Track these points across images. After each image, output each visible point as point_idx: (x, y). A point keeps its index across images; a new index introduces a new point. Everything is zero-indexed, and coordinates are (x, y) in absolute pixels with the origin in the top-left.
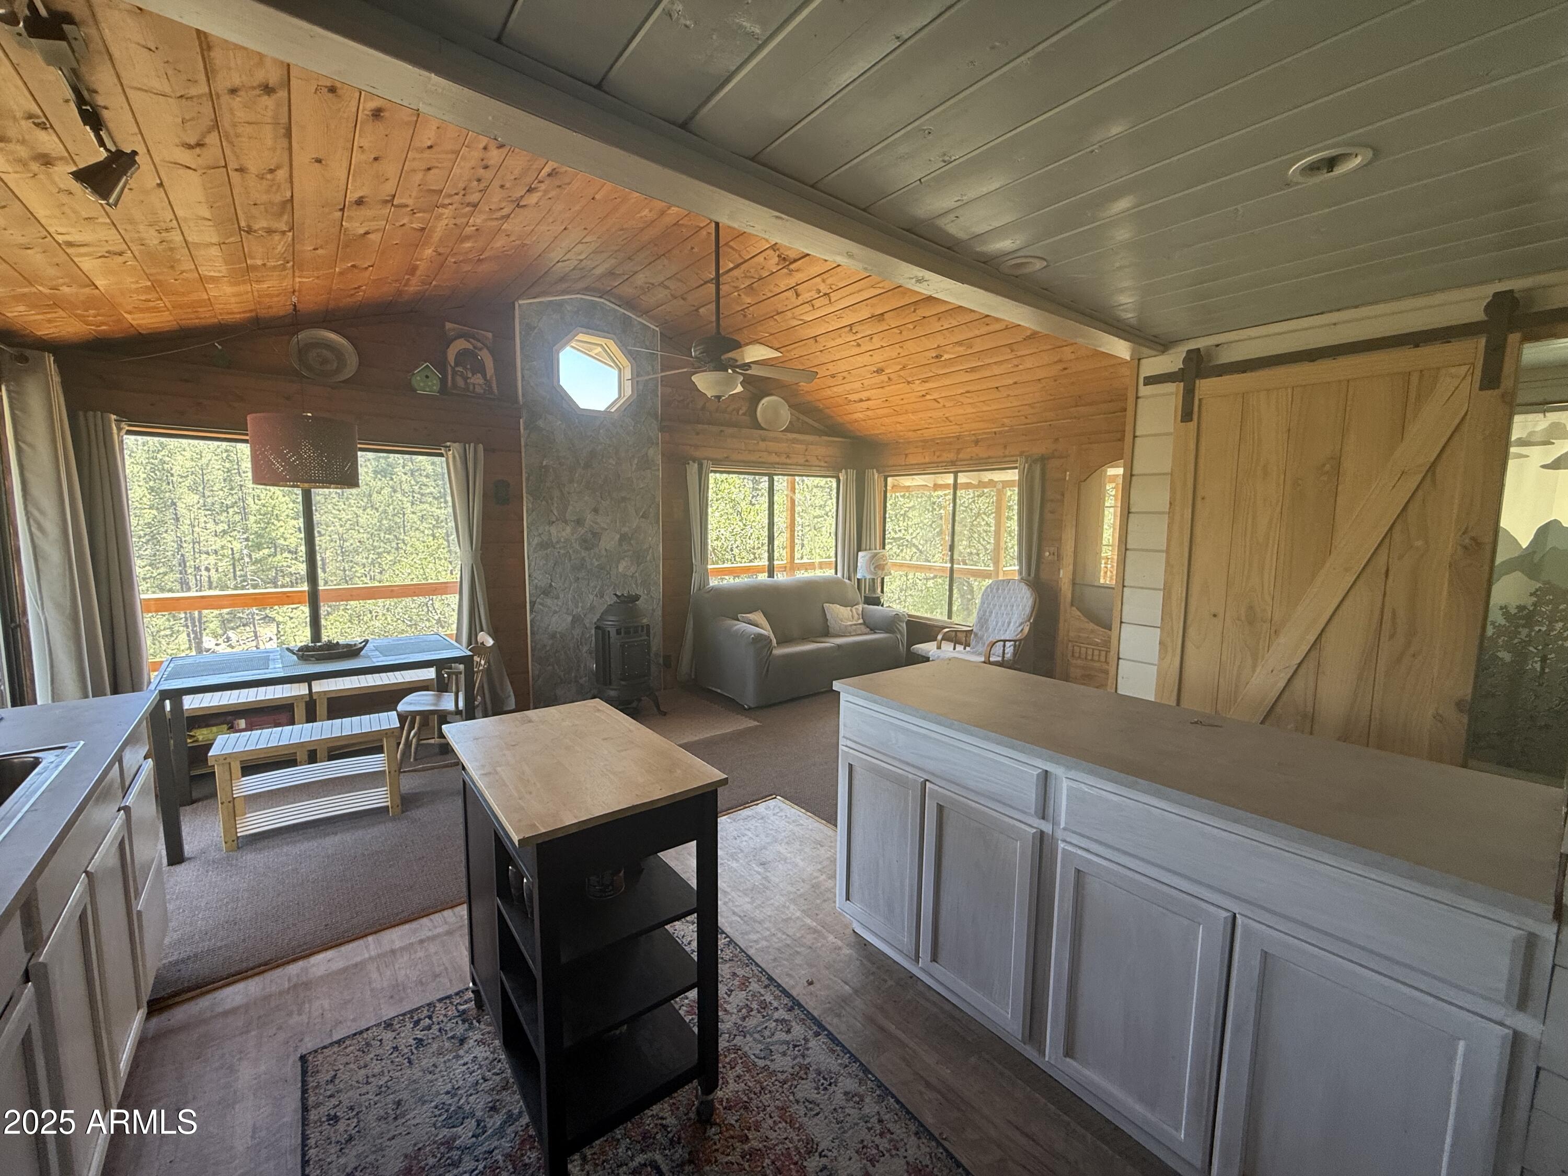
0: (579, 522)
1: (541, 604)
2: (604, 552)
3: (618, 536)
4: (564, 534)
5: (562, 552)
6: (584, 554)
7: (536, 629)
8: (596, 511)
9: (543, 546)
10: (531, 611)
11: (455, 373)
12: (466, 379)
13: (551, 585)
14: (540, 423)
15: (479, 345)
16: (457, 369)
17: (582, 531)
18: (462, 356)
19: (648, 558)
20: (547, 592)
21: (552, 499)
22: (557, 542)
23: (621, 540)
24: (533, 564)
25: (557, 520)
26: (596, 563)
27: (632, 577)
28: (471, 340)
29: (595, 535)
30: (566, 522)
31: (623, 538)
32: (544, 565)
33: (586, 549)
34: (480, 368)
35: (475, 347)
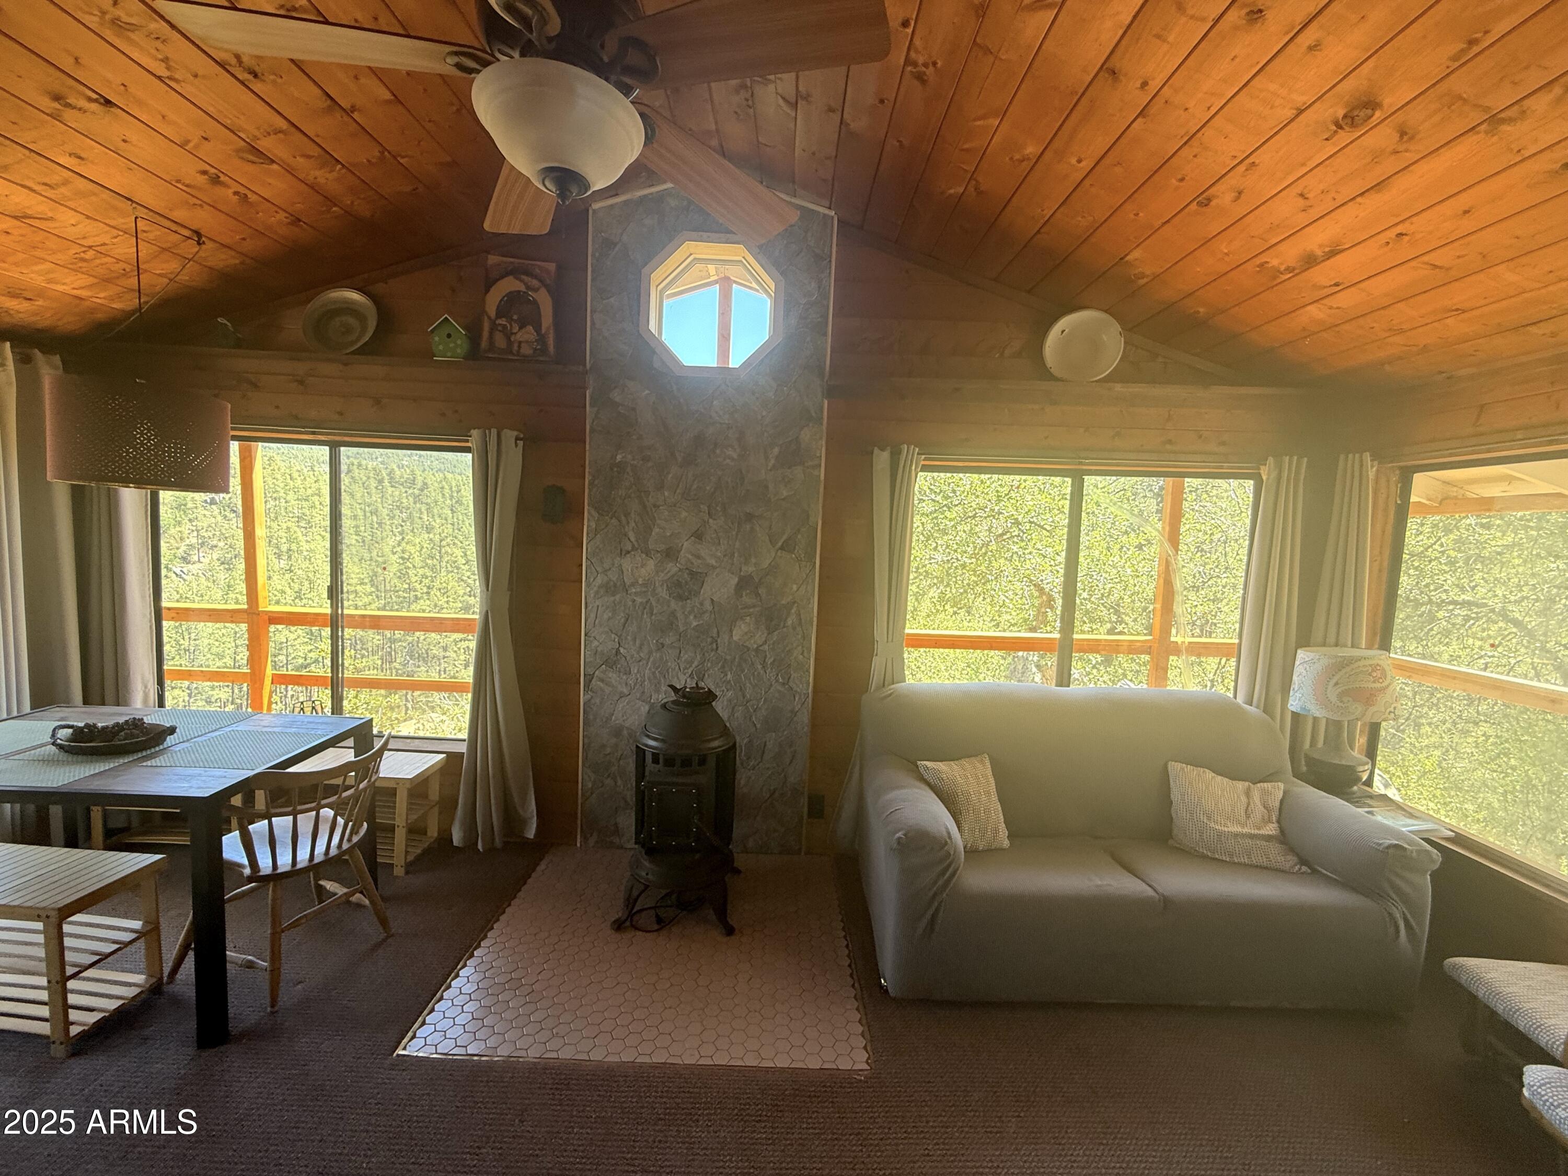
0: (670, 554)
1: (602, 680)
2: (708, 606)
3: (735, 580)
4: (643, 571)
5: (639, 600)
6: (673, 604)
7: (591, 717)
8: (698, 536)
9: (609, 589)
10: (587, 686)
11: (494, 327)
12: (508, 336)
13: (618, 652)
14: (616, 396)
15: (535, 283)
16: (499, 321)
17: (672, 568)
18: (512, 300)
19: (789, 622)
20: (612, 661)
21: (627, 515)
22: (633, 585)
23: (739, 587)
24: (593, 615)
25: (634, 548)
26: (695, 624)
27: (757, 650)
28: (523, 277)
29: (698, 576)
30: (647, 553)
31: (745, 583)
32: (609, 619)
33: (680, 598)
34: (532, 319)
35: (528, 288)
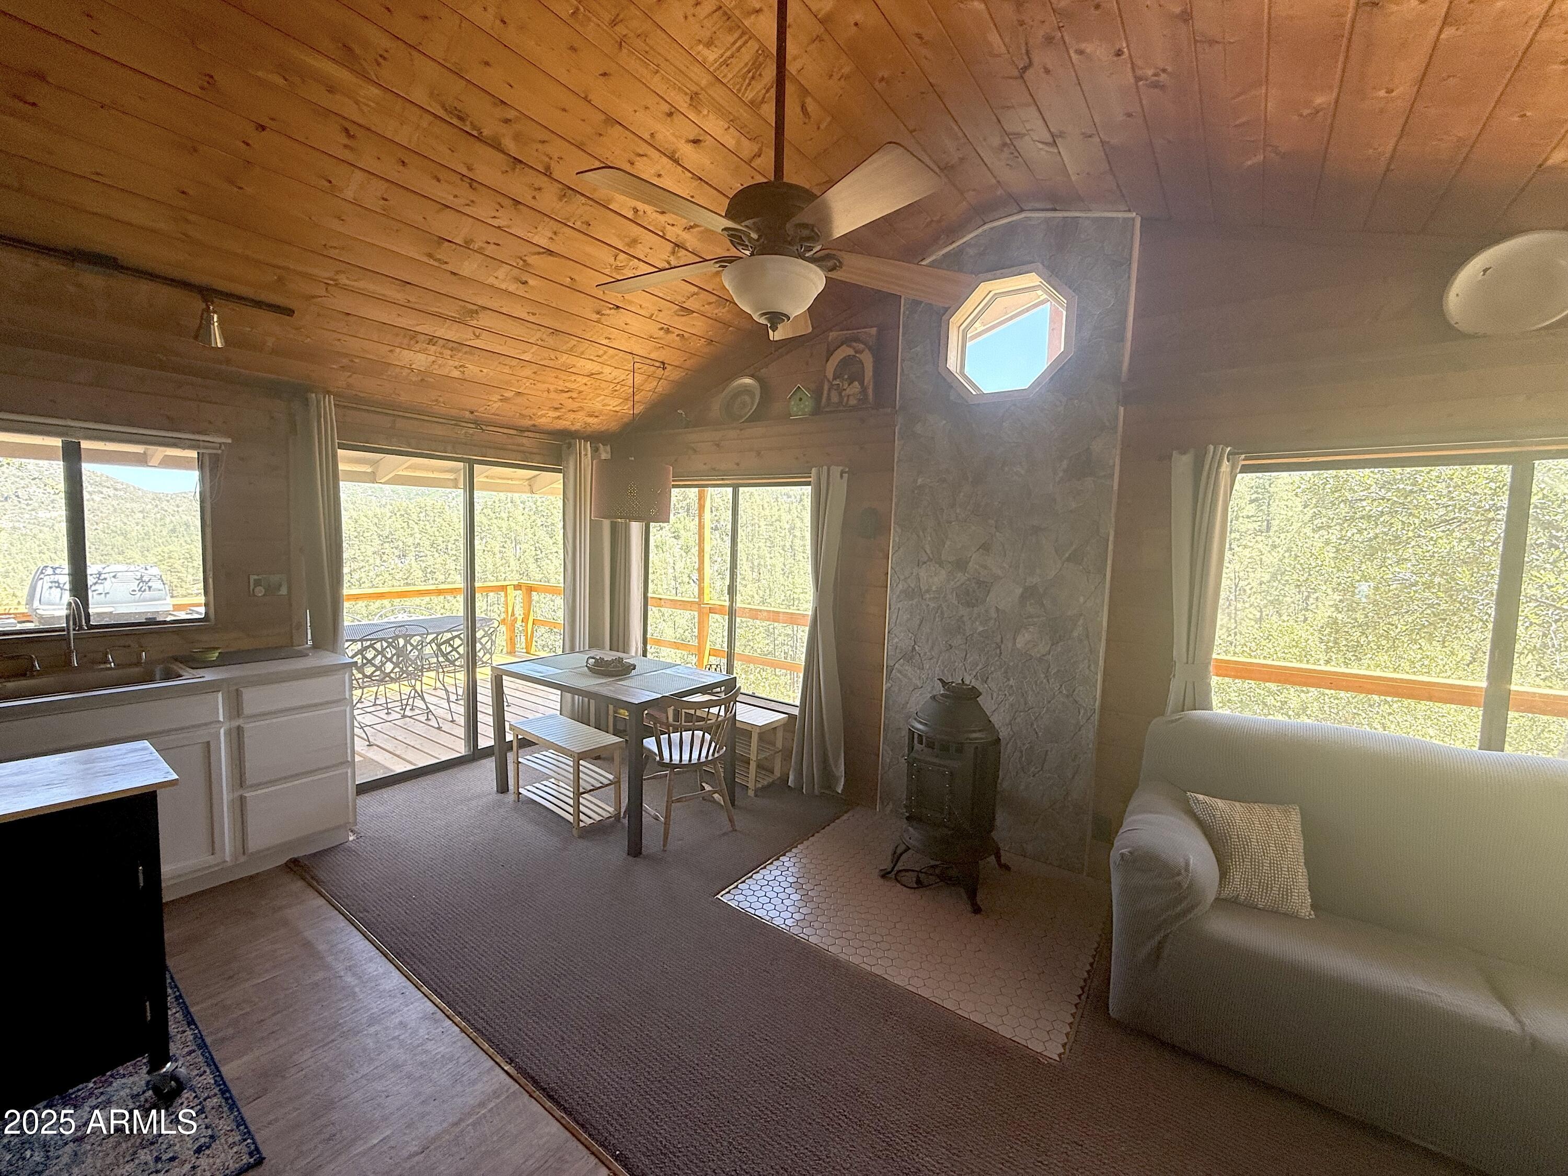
0: (961, 564)
1: (900, 672)
2: (993, 614)
3: (1019, 591)
4: (936, 579)
5: (932, 605)
6: (963, 611)
7: (891, 703)
8: (985, 548)
9: (909, 594)
10: (888, 678)
11: (831, 386)
12: (840, 392)
13: (914, 648)
14: (918, 428)
15: (861, 346)
16: (835, 382)
17: (961, 577)
18: (846, 362)
19: (1075, 634)
20: (909, 656)
21: (924, 530)
22: (928, 591)
23: (1023, 598)
24: (894, 617)
25: (930, 560)
26: (981, 629)
27: (1040, 660)
28: (854, 344)
29: (984, 586)
30: (941, 564)
31: (1029, 593)
32: (908, 620)
33: (969, 604)
34: (857, 377)
35: (856, 352)
